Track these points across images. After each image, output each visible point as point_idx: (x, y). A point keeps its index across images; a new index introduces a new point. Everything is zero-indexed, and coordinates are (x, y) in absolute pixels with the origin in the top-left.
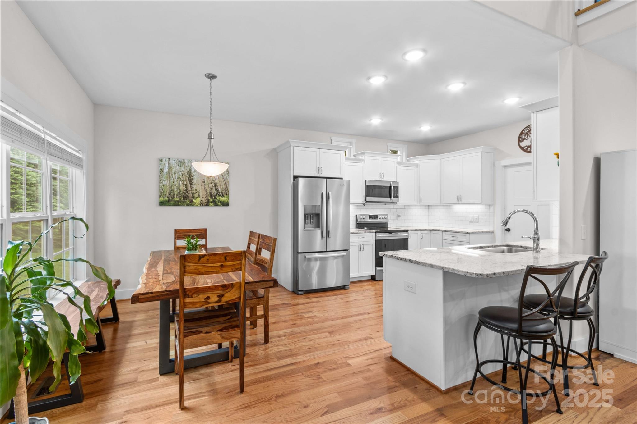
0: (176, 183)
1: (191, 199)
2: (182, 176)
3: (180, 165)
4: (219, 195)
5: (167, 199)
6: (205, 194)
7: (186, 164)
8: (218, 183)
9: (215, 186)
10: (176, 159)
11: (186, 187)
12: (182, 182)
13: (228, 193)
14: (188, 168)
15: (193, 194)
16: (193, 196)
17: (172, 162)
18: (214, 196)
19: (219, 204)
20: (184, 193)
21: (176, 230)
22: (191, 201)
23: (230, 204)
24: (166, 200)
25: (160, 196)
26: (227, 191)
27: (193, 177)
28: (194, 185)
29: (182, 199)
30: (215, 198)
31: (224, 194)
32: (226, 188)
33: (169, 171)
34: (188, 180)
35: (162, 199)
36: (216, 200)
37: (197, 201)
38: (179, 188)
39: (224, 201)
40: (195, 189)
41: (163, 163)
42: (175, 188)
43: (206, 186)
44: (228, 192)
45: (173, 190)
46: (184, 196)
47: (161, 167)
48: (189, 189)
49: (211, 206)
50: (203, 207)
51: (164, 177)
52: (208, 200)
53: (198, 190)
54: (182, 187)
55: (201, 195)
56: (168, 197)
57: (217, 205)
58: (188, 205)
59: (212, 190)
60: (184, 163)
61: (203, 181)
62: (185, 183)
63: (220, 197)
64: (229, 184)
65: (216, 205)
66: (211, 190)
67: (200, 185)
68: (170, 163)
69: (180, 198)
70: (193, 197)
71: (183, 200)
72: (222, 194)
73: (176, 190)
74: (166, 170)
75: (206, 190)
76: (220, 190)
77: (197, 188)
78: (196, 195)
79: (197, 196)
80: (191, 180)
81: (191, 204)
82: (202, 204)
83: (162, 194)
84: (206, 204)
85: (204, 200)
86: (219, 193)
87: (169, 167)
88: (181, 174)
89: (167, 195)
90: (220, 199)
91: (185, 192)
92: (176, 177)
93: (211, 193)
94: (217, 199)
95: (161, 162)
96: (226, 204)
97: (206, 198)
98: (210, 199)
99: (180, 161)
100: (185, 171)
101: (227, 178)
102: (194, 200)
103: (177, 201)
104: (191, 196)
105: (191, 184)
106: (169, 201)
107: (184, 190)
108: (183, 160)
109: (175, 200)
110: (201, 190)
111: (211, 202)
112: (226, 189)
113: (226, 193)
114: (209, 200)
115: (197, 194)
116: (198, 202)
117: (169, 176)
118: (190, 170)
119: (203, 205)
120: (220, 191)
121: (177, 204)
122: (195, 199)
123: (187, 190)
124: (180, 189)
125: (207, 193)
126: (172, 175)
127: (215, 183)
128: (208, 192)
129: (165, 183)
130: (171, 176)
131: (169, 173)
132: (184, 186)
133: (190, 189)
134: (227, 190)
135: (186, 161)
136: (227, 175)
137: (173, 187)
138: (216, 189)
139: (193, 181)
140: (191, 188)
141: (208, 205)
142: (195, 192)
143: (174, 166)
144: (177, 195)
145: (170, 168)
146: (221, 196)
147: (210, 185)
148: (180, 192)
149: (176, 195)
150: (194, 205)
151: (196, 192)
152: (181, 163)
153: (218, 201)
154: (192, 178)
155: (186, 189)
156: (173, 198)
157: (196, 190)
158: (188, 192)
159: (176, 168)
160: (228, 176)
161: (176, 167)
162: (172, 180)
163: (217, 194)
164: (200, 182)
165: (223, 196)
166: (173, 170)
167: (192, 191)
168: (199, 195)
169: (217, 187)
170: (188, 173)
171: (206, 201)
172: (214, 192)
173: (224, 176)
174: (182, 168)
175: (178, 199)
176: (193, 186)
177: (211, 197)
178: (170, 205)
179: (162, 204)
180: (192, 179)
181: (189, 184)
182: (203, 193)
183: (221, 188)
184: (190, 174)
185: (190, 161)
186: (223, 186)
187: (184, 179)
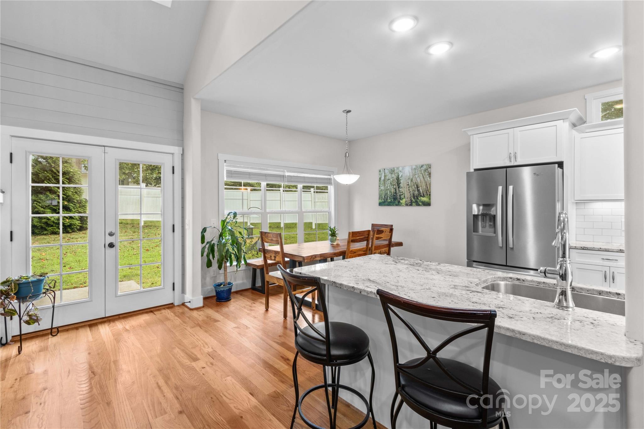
0: (389, 187)
1: (399, 200)
2: (393, 181)
4: (420, 195)
5: (383, 200)
6: (409, 195)
7: (396, 171)
8: (419, 185)
9: (418, 187)
10: (389, 169)
11: (396, 190)
12: (393, 186)
13: (428, 193)
14: (397, 175)
15: (400, 196)
16: (400, 197)
17: (386, 171)
18: (417, 196)
19: (421, 204)
20: (394, 196)
22: (399, 202)
23: (431, 204)
24: (383, 201)
25: (379, 198)
26: (427, 192)
27: (400, 181)
28: (401, 188)
30: (417, 198)
31: (425, 194)
32: (427, 188)
33: (384, 178)
34: (396, 184)
35: (380, 201)
36: (418, 201)
37: (403, 201)
38: (390, 192)
39: (425, 201)
40: (402, 191)
41: (381, 173)
42: (388, 191)
43: (410, 188)
44: (430, 192)
45: (387, 194)
47: (380, 177)
48: (398, 192)
49: (414, 206)
50: (407, 206)
51: (381, 184)
52: (411, 200)
53: (404, 192)
54: (393, 191)
55: (406, 196)
56: (384, 199)
57: (419, 205)
58: (396, 205)
59: (415, 191)
60: (394, 171)
61: (408, 184)
62: (395, 187)
63: (422, 198)
64: (430, 185)
66: (414, 191)
67: (405, 188)
68: (385, 172)
69: (392, 199)
70: (400, 199)
71: (394, 201)
72: (423, 194)
74: (383, 178)
75: (410, 192)
76: (421, 190)
77: (403, 191)
78: (402, 197)
79: (403, 197)
80: (399, 184)
81: (399, 204)
82: (407, 204)
83: (380, 197)
84: (409, 204)
86: (421, 193)
87: (384, 175)
88: (392, 180)
89: (383, 197)
90: (421, 199)
91: (395, 194)
92: (389, 183)
93: (414, 194)
94: (418, 199)
95: (380, 173)
96: (428, 204)
97: (410, 199)
98: (413, 199)
99: (391, 170)
100: (395, 177)
101: (427, 179)
102: (401, 201)
103: (389, 202)
104: (399, 197)
105: (399, 188)
106: (384, 202)
107: (394, 193)
108: (393, 168)
109: (388, 201)
110: (406, 192)
111: (414, 203)
112: (427, 189)
114: (412, 200)
115: (403, 195)
116: (403, 202)
117: (385, 183)
118: (398, 176)
119: (407, 205)
120: (421, 192)
121: (390, 204)
122: (402, 200)
123: (396, 193)
125: (410, 195)
126: (386, 181)
127: (417, 185)
129: (382, 188)
131: (384, 180)
132: (394, 189)
134: (429, 190)
135: (395, 169)
136: (427, 176)
138: (418, 190)
139: (400, 185)
140: (399, 191)
141: (411, 205)
142: (402, 194)
143: (387, 174)
145: (385, 176)
146: (422, 197)
147: (413, 187)
148: (392, 194)
149: (389, 197)
150: (400, 205)
151: (403, 194)
152: (392, 171)
153: (420, 201)
154: (399, 182)
155: (395, 192)
156: (387, 199)
157: (402, 192)
158: (396, 194)
159: (389, 176)
160: (430, 177)
161: (389, 174)
162: (387, 186)
163: (419, 195)
164: (405, 185)
165: (424, 196)
166: (387, 177)
167: (400, 194)
168: (405, 197)
169: (419, 189)
170: (396, 179)
171: (410, 201)
172: (416, 192)
173: (425, 177)
174: (393, 175)
175: (390, 201)
176: (400, 189)
177: (414, 198)
178: (385, 205)
179: (380, 204)
180: (400, 183)
181: (397, 188)
182: (407, 195)
183: (422, 189)
184: (398, 179)
185: (398, 168)
186: (425, 187)
187: (394, 184)
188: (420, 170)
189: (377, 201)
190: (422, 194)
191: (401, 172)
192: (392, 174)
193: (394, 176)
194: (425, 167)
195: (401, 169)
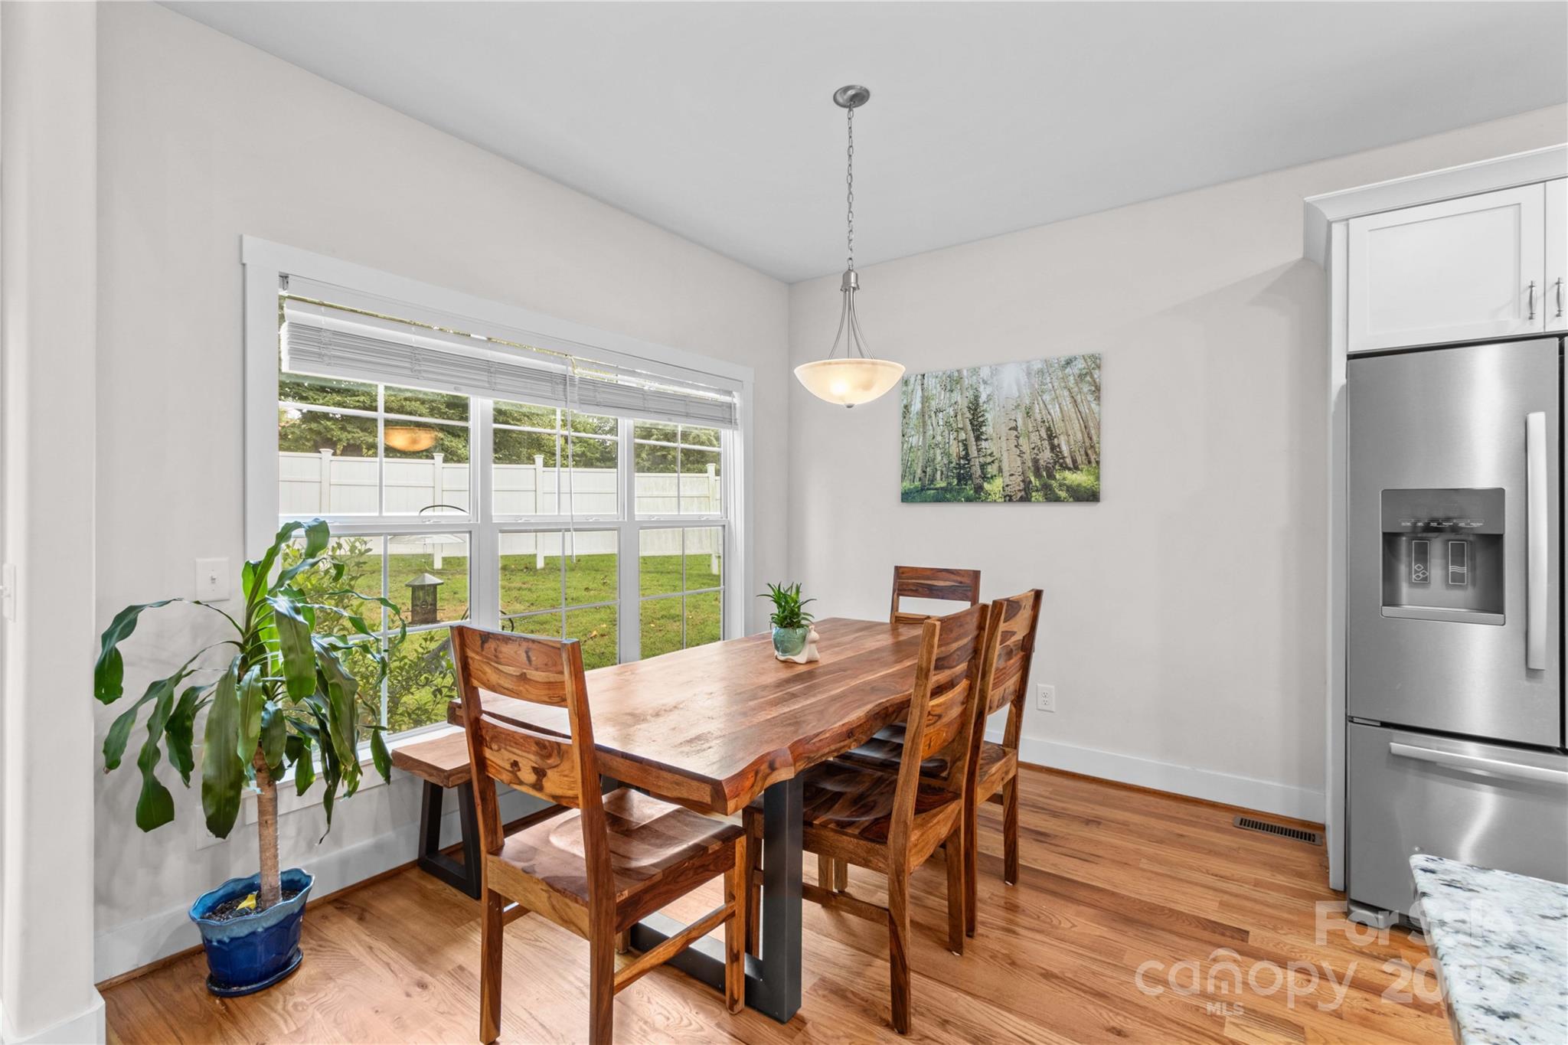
0: (939, 438)
1: (979, 481)
2: (956, 416)
3: (949, 388)
4: (1061, 465)
5: (917, 483)
6: (1019, 463)
7: (966, 382)
8: (1059, 427)
9: (1051, 437)
10: (941, 373)
11: (966, 448)
12: (955, 434)
13: (1093, 457)
14: (970, 394)
15: (983, 466)
16: (982, 472)
17: (931, 383)
18: (1047, 469)
19: (1063, 494)
20: (960, 467)
21: (897, 568)
22: (979, 489)
23: (1102, 496)
24: (916, 487)
25: (903, 477)
26: (1089, 452)
27: (983, 416)
28: (986, 440)
29: (955, 482)
30: (1051, 476)
31: (1079, 460)
32: (1087, 440)
33: (923, 407)
34: (969, 427)
35: (907, 485)
36: (1054, 484)
37: (995, 487)
38: (946, 454)
39: (1079, 485)
40: (989, 452)
41: (910, 388)
42: (938, 452)
43: (1023, 441)
44: (1098, 455)
45: (934, 460)
46: (959, 473)
47: (905, 402)
48: (973, 452)
49: (1038, 501)
50: (1011, 504)
51: (911, 425)
52: (1027, 483)
53: (997, 455)
54: (955, 449)
55: (1005, 468)
56: (920, 479)
57: (1057, 499)
58: (969, 500)
59: (1040, 450)
60: (959, 380)
61: (1013, 424)
62: (962, 436)
63: (1067, 474)
64: (1098, 427)
65: (1052, 498)
66: (1036, 451)
67: (1003, 438)
68: (925, 386)
69: (950, 480)
70: (984, 477)
71: (957, 484)
72: (1074, 461)
73: (939, 458)
74: (916, 407)
75: (1021, 454)
76: (1065, 448)
77: (994, 449)
78: (992, 470)
79: (995, 472)
80: (977, 426)
81: (978, 496)
82: (1010, 496)
83: (907, 472)
84: (1019, 495)
85: (1016, 483)
86: (1064, 458)
87: (923, 397)
88: (951, 411)
89: (919, 471)
90: (1064, 479)
91: (962, 462)
92: (941, 423)
93: (1036, 461)
94: (1054, 478)
95: (904, 388)
96: (1091, 496)
97: (1020, 478)
98: (1033, 479)
99: (949, 377)
100: (963, 403)
101: (1090, 408)
102: (986, 486)
103: (942, 488)
104: (979, 472)
105: (978, 439)
106: (922, 490)
107: (960, 458)
108: (958, 371)
109: (938, 486)
110: (1005, 455)
111: (1037, 491)
112: (1088, 444)
113: (1090, 456)
114: (1030, 482)
115: (996, 466)
116: (996, 490)
117: (924, 422)
118: (977, 398)
119: (1010, 500)
120: (1066, 453)
121: (942, 497)
122: (989, 483)
123: (966, 457)
124: (949, 455)
125: (1023, 463)
126: (930, 417)
127: (1049, 429)
128: (1027, 457)
129: (914, 440)
130: (929, 422)
131: (922, 414)
132: (960, 444)
133: (976, 455)
134: (1092, 447)
135: (965, 373)
136: (1090, 397)
137: (932, 451)
138: (1053, 448)
139: (984, 429)
140: (979, 450)
141: (1026, 499)
142: (989, 459)
143: (934, 392)
144: (942, 473)
145: (925, 400)
146: (1070, 469)
147: (1034, 437)
148: (950, 462)
149: (939, 473)
150: (984, 501)
151: (993, 462)
152: (953, 382)
153: (1061, 485)
154: (981, 419)
155: (964, 453)
156: (932, 480)
157: (991, 455)
158: (969, 461)
159: (940, 399)
160: (1098, 399)
161: (940, 393)
162: (931, 432)
163: (1055, 463)
164: (1004, 429)
165: (1076, 468)
166: (934, 404)
167: (981, 460)
168: (1000, 470)
169: (1056, 441)
170: (969, 408)
171: (1022, 485)
172: (1046, 456)
173: (1079, 400)
174: (956, 396)
175: (943, 484)
176: (984, 444)
177: (1038, 474)
178: (926, 501)
179: (907, 497)
180: (982, 424)
181: (973, 439)
182: (1011, 463)
183: (1068, 442)
184: (976, 410)
185: (975, 371)
186: (1079, 436)
187: (960, 426)
188: (1060, 374)
189: (894, 485)
190: (1069, 461)
191: (985, 382)
192: (952, 391)
193: (962, 400)
194: (1080, 365)
195: (985, 373)
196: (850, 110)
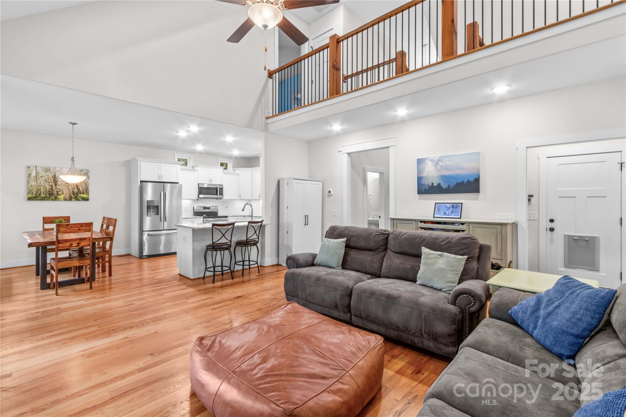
0: (42, 184)
1: (56, 195)
2: (48, 179)
3: (46, 171)
4: (80, 193)
6: (68, 192)
7: (52, 171)
10: (43, 167)
11: (52, 187)
12: (48, 183)
14: (53, 174)
15: (57, 192)
17: (39, 169)
18: (76, 193)
19: (80, 199)
21: (44, 218)
22: (56, 197)
23: (89, 199)
24: (34, 196)
25: (28, 194)
29: (48, 195)
30: (77, 195)
31: (84, 192)
33: (36, 175)
34: (53, 182)
35: (30, 195)
36: (78, 196)
38: (45, 188)
39: (84, 197)
41: (31, 169)
42: (42, 187)
43: (69, 186)
44: (88, 190)
45: (40, 189)
46: (49, 193)
47: (29, 173)
48: (54, 188)
49: (74, 200)
51: (32, 179)
54: (48, 187)
55: (64, 193)
56: (35, 194)
57: (79, 200)
58: (53, 200)
59: (74, 189)
60: (49, 170)
62: (51, 184)
63: (81, 195)
64: (88, 185)
65: (77, 199)
68: (37, 169)
69: (46, 195)
70: (58, 194)
72: (83, 192)
73: (42, 189)
74: (34, 174)
75: (69, 190)
76: (81, 189)
77: (61, 188)
80: (55, 182)
81: (56, 199)
83: (30, 192)
84: (68, 199)
85: (68, 196)
86: (80, 191)
88: (47, 177)
89: (35, 192)
91: (50, 190)
92: (43, 180)
93: (73, 191)
95: (29, 169)
96: (87, 199)
99: (46, 168)
101: (87, 181)
102: (58, 197)
103: (44, 197)
104: (56, 193)
105: (56, 185)
106: (36, 197)
107: (50, 189)
108: (49, 167)
109: (42, 196)
110: (64, 189)
111: (74, 198)
112: (86, 189)
113: (87, 191)
114: (72, 196)
115: (61, 192)
116: (62, 198)
117: (37, 179)
118: (55, 175)
119: (66, 200)
121: (43, 199)
123: (52, 189)
124: (46, 188)
125: (70, 192)
126: (39, 178)
128: (71, 190)
129: (33, 184)
130: (39, 179)
131: (36, 177)
132: (50, 186)
133: (55, 189)
134: (88, 189)
135: (51, 168)
137: (40, 187)
138: (78, 189)
139: (58, 183)
140: (56, 188)
141: (70, 200)
142: (59, 190)
143: (40, 171)
144: (43, 193)
145: (37, 173)
147: (73, 186)
148: (46, 190)
150: (58, 200)
152: (47, 170)
153: (80, 197)
154: (56, 180)
156: (40, 195)
157: (60, 189)
159: (42, 173)
160: (88, 179)
161: (43, 172)
162: (39, 182)
163: (78, 192)
164: (64, 185)
165: (84, 193)
166: (40, 175)
167: (57, 190)
168: (63, 193)
169: (78, 187)
170: (53, 177)
171: (69, 197)
172: (76, 190)
174: (48, 174)
176: (57, 186)
177: (73, 194)
178: (37, 200)
179: (30, 199)
180: (57, 182)
181: (54, 185)
182: (66, 191)
183: (82, 188)
184: (55, 178)
185: (55, 168)
186: (84, 187)
187: (50, 181)
188: (79, 173)
189: (25, 196)
190: (82, 192)
191: (58, 171)
192: (47, 172)
193: (50, 175)
194: (85, 171)
195: (58, 169)
196: (73, 125)
